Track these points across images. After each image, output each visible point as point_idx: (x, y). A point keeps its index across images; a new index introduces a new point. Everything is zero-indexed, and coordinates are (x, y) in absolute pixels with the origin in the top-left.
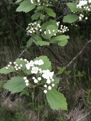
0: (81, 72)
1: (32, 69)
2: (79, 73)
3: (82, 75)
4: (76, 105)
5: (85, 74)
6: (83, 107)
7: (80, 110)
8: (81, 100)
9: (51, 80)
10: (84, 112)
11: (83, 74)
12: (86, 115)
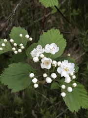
0: (77, 9)
1: (42, 61)
2: (74, 11)
3: (77, 14)
4: (70, 46)
5: (80, 12)
6: (77, 48)
7: (75, 50)
8: (75, 40)
9: (71, 77)
10: (78, 53)
11: (78, 12)
12: (81, 56)
